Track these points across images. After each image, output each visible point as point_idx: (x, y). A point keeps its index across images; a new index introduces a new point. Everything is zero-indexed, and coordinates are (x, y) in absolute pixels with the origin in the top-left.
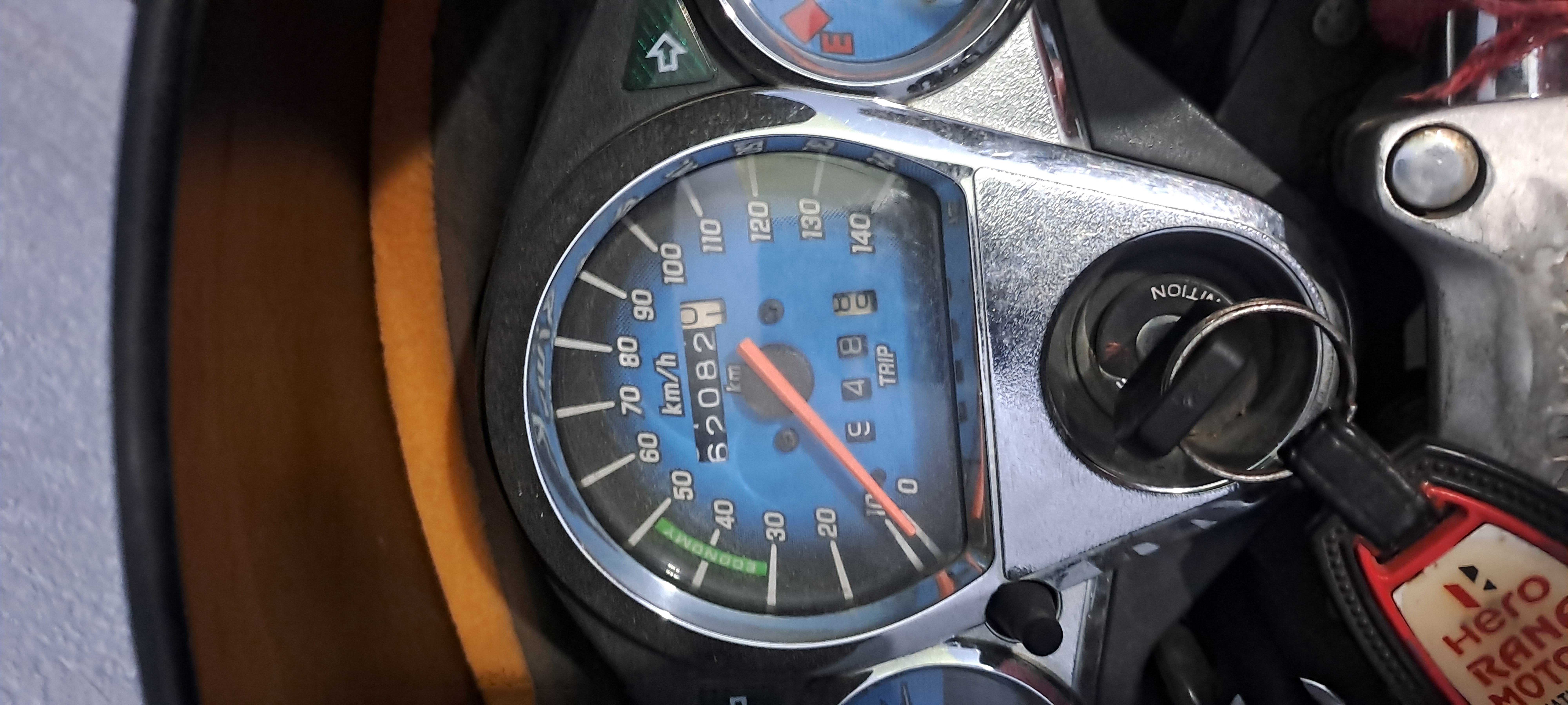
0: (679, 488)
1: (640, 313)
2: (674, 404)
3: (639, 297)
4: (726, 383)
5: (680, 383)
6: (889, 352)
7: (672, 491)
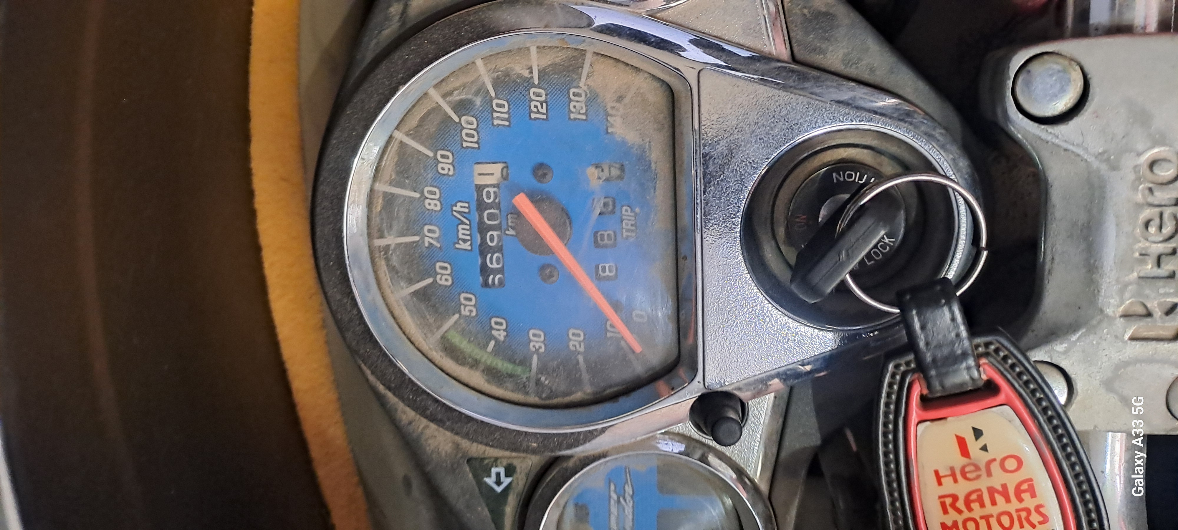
0: (466, 306)
1: (443, 169)
2: (465, 241)
3: (443, 156)
4: (506, 227)
5: (470, 225)
6: (631, 212)
7: (460, 307)
